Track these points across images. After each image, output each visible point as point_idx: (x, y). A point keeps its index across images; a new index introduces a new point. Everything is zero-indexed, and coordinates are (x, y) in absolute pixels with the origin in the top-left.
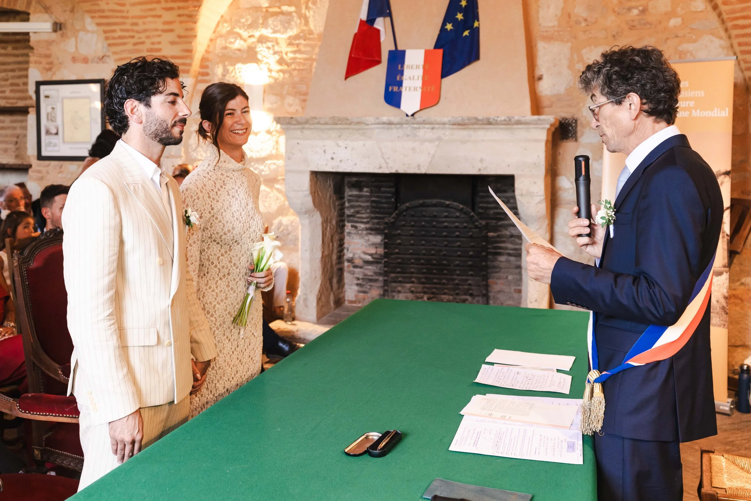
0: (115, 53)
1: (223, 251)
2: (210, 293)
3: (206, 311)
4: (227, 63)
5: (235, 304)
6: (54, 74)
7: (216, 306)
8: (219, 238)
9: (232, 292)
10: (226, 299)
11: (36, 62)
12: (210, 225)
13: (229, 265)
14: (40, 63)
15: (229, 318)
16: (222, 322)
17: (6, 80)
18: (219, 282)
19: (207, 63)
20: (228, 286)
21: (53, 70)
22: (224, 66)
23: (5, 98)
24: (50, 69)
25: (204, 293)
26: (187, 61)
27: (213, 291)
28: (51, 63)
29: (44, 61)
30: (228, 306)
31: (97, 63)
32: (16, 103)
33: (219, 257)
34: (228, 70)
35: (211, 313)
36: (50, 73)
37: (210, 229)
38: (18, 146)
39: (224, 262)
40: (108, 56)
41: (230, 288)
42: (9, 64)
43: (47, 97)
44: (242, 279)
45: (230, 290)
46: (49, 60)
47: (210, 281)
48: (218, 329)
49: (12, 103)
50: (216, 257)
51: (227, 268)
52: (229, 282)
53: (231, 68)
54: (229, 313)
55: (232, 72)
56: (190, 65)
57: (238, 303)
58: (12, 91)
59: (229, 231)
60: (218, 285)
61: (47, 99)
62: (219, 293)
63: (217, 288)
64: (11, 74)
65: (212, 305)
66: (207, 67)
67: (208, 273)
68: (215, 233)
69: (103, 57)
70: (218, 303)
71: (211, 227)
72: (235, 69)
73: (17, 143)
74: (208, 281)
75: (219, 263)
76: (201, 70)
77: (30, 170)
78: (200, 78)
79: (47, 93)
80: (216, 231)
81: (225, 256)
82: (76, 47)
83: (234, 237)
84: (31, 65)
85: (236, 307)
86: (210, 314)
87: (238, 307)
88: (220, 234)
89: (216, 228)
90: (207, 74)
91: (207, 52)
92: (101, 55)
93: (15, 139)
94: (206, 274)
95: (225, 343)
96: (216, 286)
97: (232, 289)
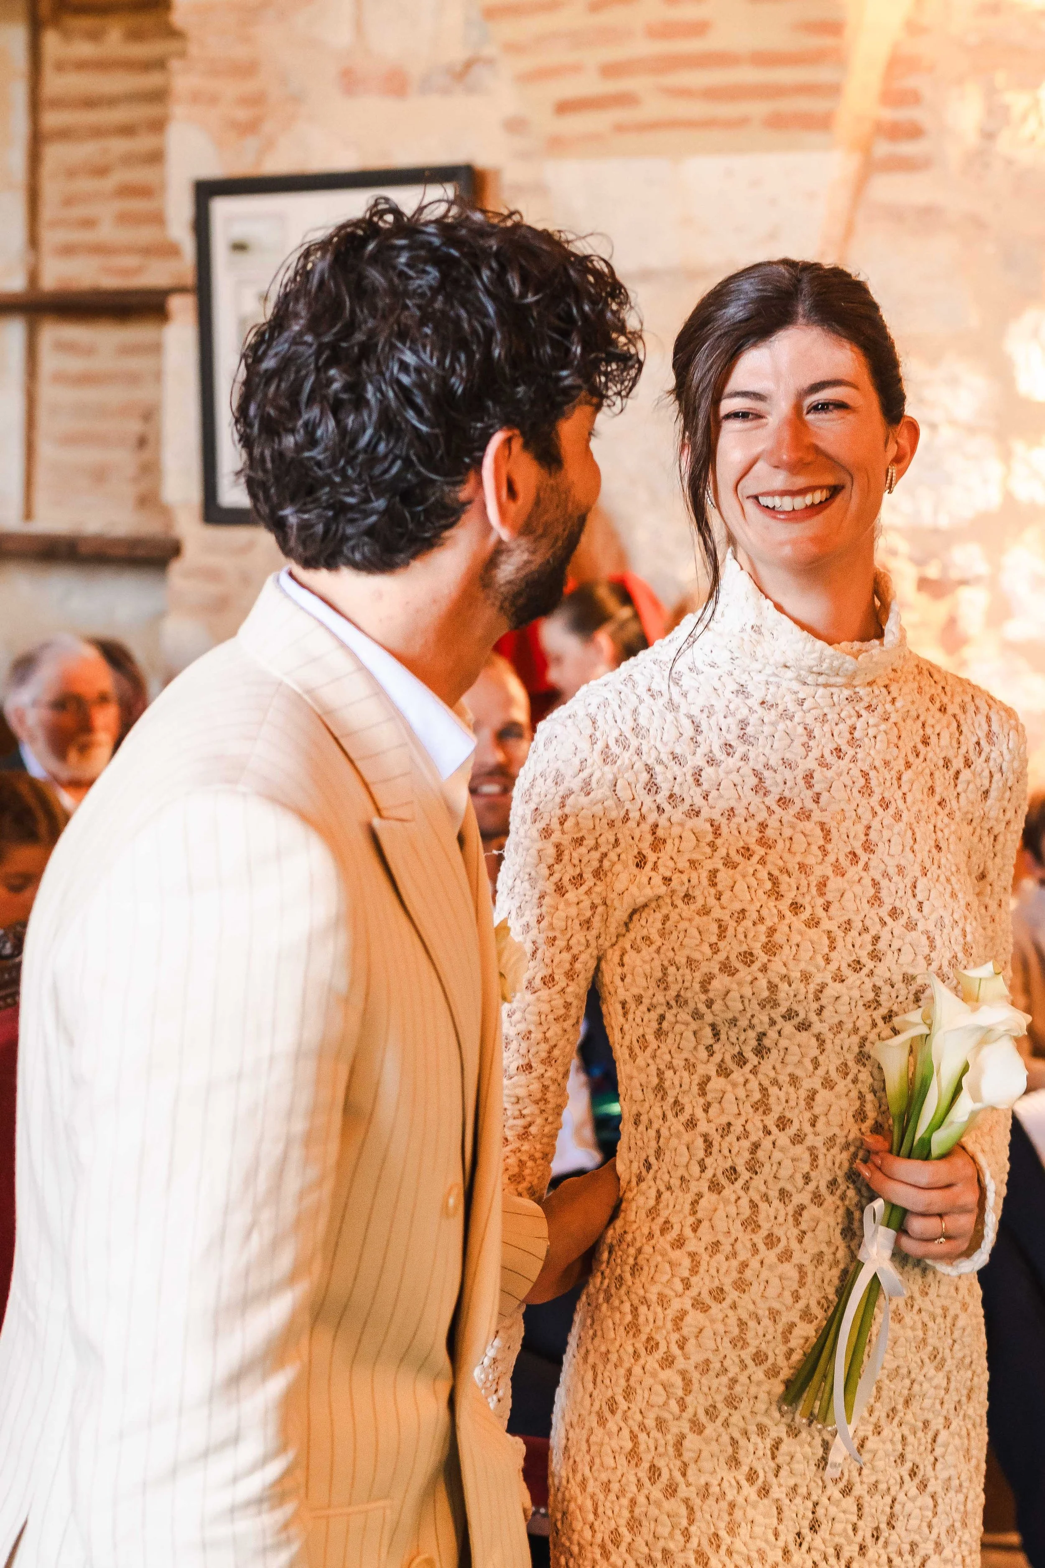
0: (513, 48)
1: (724, 1051)
2: (663, 1254)
3: (643, 1337)
4: (1000, 78)
5: (793, 1316)
6: (269, 145)
7: (688, 1319)
8: (697, 987)
9: (771, 1256)
10: (741, 1285)
11: (196, 98)
12: (659, 925)
13: (756, 1122)
14: (213, 100)
15: (759, 1384)
16: (719, 1398)
17: (101, 171)
18: (709, 1200)
19: (911, 82)
20: (751, 1224)
21: (268, 127)
22: (991, 92)
23: (99, 249)
24: (250, 128)
25: (639, 1251)
26: (822, 74)
27: (679, 1243)
28: (256, 100)
29: (230, 89)
30: (752, 1324)
31: (445, 91)
32: (138, 271)
33: (709, 1079)
34: (1006, 109)
35: (663, 1348)
36: (251, 143)
37: (658, 941)
38: (146, 455)
39: (731, 1107)
40: (490, 62)
41: (763, 1233)
42: (111, 101)
43: (239, 247)
44: (830, 1201)
45: (761, 1247)
46: (249, 86)
47: (666, 1195)
48: (697, 1427)
49: (126, 272)
50: (696, 1079)
51: (746, 1134)
52: (754, 1205)
53: (1018, 101)
54: (759, 1358)
55: (1024, 118)
56: (834, 90)
57: (806, 1315)
58: (124, 219)
59: (748, 958)
60: (700, 1215)
61: (240, 257)
62: (705, 1257)
63: (695, 1230)
64: (119, 146)
65: (671, 1313)
66: (913, 98)
67: (659, 1153)
68: (681, 960)
69: (469, 65)
70: (699, 1305)
71: (662, 934)
72: (1037, 103)
73: (142, 442)
74: (659, 1194)
75: (706, 1109)
76: (888, 114)
77: (176, 568)
78: (883, 149)
79: (239, 232)
80: (687, 952)
81: (738, 1075)
82: (359, 26)
83: (773, 987)
84: (179, 111)
85: (796, 1332)
86: (659, 1354)
87: (807, 1331)
88: (705, 968)
89: (686, 941)
90: (914, 132)
91: (913, 28)
92: (457, 54)
93: (135, 427)
94: (652, 1160)
95: (740, 1500)
96: (691, 1220)
97: (771, 1241)
